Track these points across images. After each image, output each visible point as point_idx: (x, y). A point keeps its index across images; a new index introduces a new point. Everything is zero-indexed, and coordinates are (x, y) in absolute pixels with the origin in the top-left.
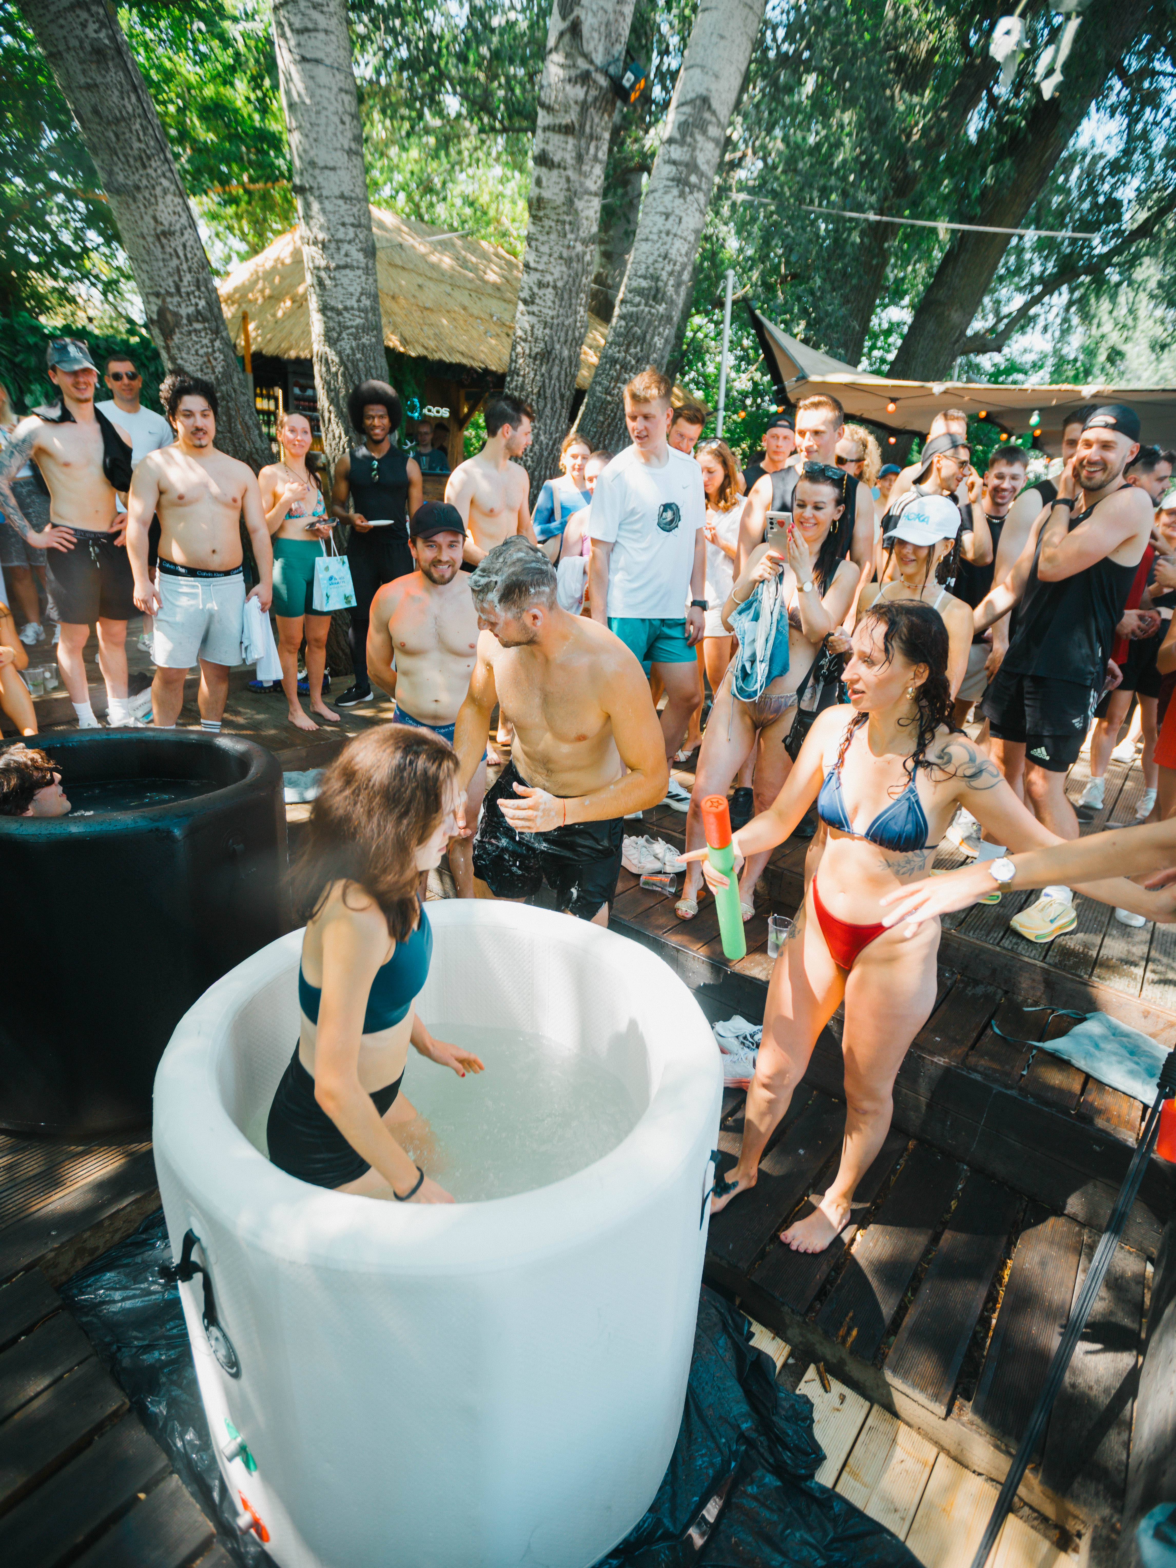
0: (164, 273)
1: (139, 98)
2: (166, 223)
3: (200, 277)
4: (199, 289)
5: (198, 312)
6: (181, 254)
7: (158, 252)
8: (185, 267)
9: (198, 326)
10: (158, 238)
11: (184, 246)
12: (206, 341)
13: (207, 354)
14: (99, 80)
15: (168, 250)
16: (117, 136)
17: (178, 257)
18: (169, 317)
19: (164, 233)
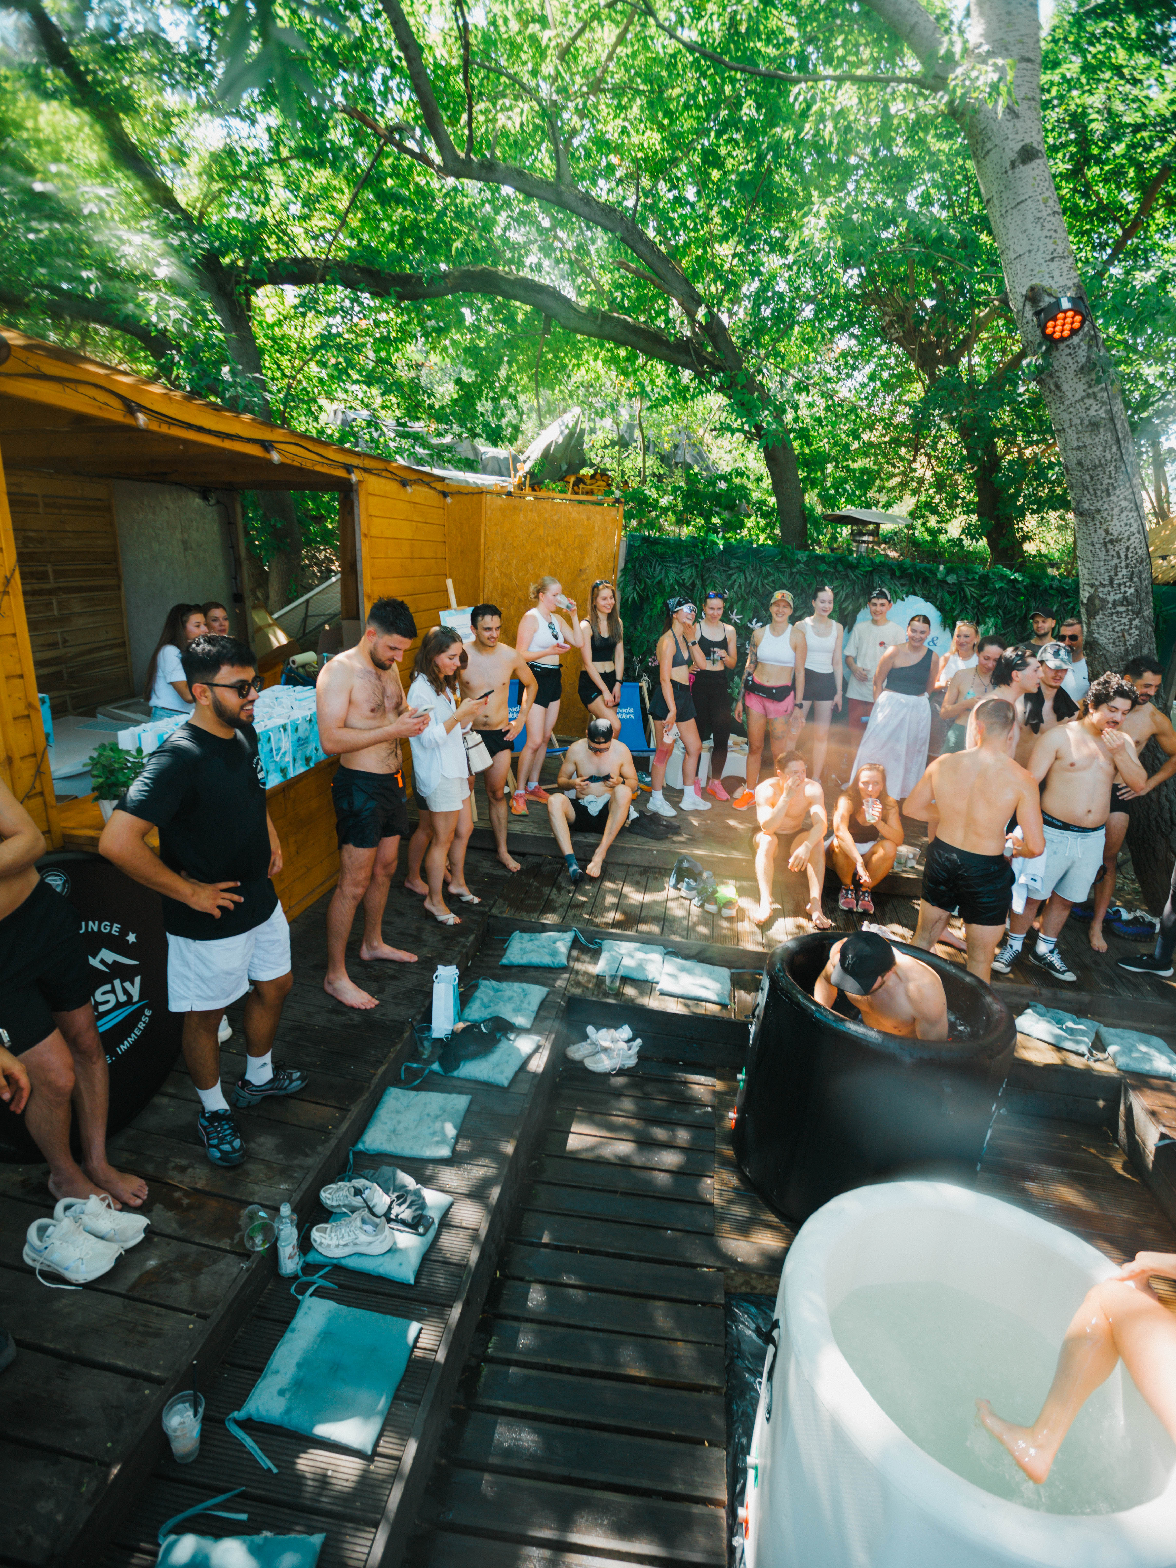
0: (1102, 570)
1: (1119, 448)
2: (1116, 534)
3: (1136, 570)
4: (1131, 580)
5: (1125, 598)
6: (1123, 555)
7: (1102, 555)
8: (1123, 564)
9: (1121, 609)
10: (1105, 544)
11: (1128, 548)
12: (1126, 621)
13: (1123, 631)
14: (1089, 442)
15: (1112, 553)
16: (1092, 478)
17: (1119, 557)
18: (1097, 602)
19: (1111, 541)
